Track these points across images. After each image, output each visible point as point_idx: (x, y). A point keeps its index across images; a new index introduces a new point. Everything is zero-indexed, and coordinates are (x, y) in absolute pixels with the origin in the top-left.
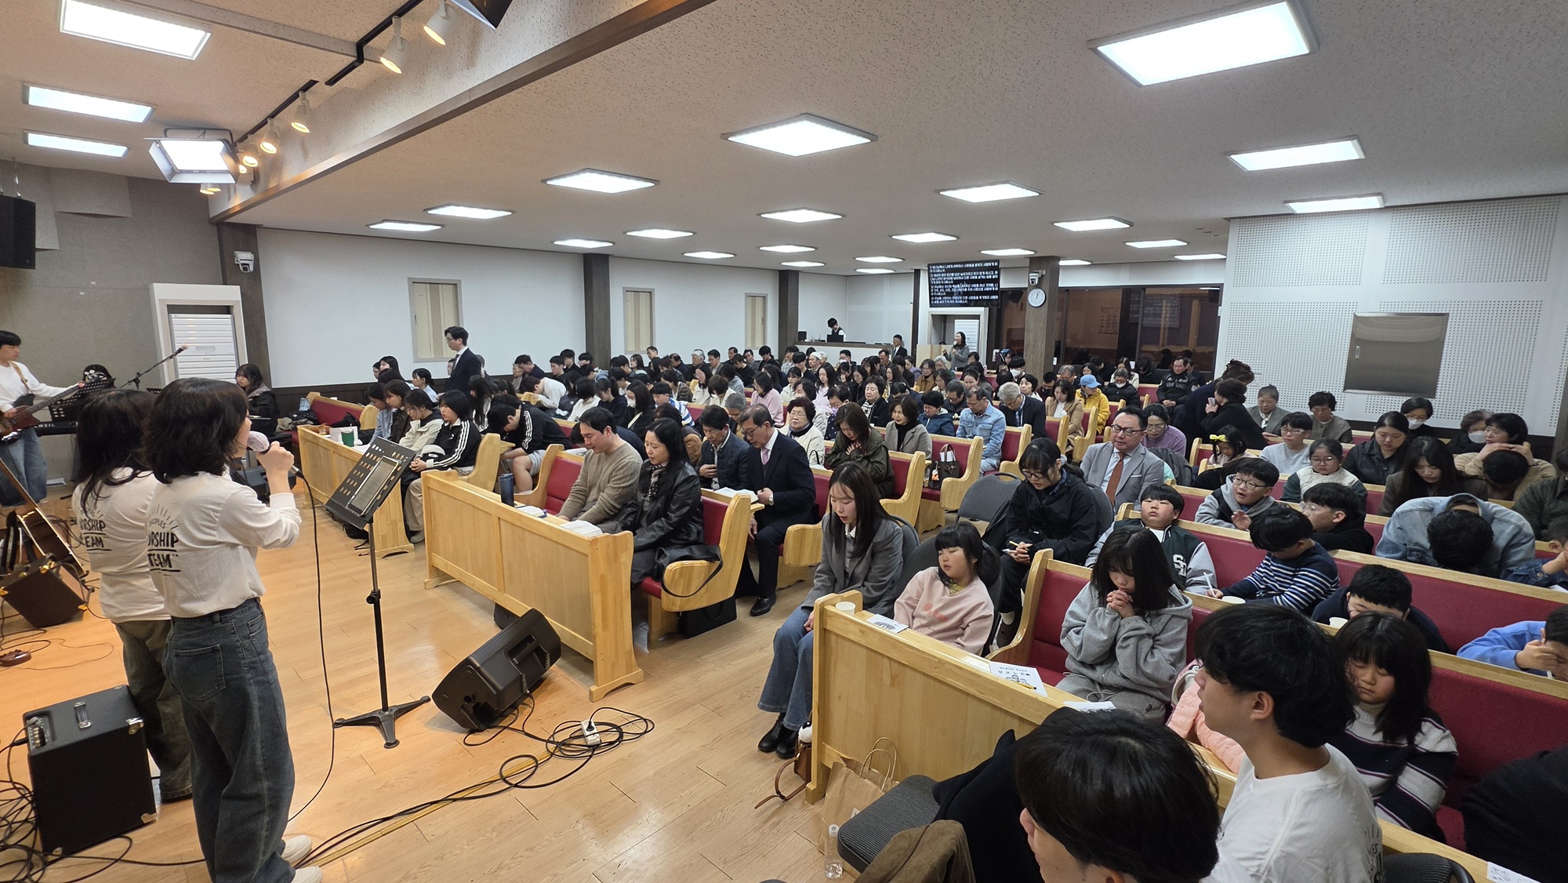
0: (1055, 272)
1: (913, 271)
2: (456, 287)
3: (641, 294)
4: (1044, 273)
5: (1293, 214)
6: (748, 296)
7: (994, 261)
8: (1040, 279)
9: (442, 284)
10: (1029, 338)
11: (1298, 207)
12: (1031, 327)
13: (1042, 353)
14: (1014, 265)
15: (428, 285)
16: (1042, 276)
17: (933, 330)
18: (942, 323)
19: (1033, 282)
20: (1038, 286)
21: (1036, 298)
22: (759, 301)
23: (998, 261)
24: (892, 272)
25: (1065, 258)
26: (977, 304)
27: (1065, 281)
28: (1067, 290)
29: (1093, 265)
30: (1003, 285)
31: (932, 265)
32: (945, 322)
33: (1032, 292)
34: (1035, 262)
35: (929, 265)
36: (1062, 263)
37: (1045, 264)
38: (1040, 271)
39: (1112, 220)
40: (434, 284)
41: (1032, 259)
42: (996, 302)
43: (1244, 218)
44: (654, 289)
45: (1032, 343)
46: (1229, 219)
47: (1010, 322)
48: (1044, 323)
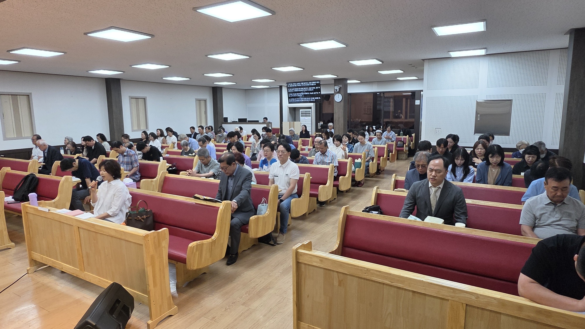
0: (346, 86)
1: (279, 87)
2: (29, 98)
3: (139, 99)
4: (341, 86)
5: (450, 57)
6: (197, 100)
7: (318, 81)
8: (339, 89)
9: (19, 95)
10: (336, 117)
11: (453, 54)
12: (337, 112)
13: (342, 124)
14: (327, 83)
15: (10, 96)
16: (340, 87)
17: (290, 115)
18: (294, 111)
19: (336, 91)
20: (339, 92)
21: (338, 98)
22: (203, 103)
23: (319, 81)
24: (268, 87)
25: (350, 79)
26: (311, 102)
27: (351, 90)
28: (350, 94)
29: (362, 83)
30: (323, 92)
31: (289, 83)
32: (295, 111)
33: (336, 95)
34: (337, 81)
35: (287, 83)
36: (349, 82)
37: (341, 82)
38: (339, 85)
39: (375, 60)
40: (14, 96)
41: (335, 80)
42: (319, 101)
43: (430, 59)
44: (146, 97)
45: (337, 119)
46: (423, 60)
47: (326, 110)
48: (342, 109)
